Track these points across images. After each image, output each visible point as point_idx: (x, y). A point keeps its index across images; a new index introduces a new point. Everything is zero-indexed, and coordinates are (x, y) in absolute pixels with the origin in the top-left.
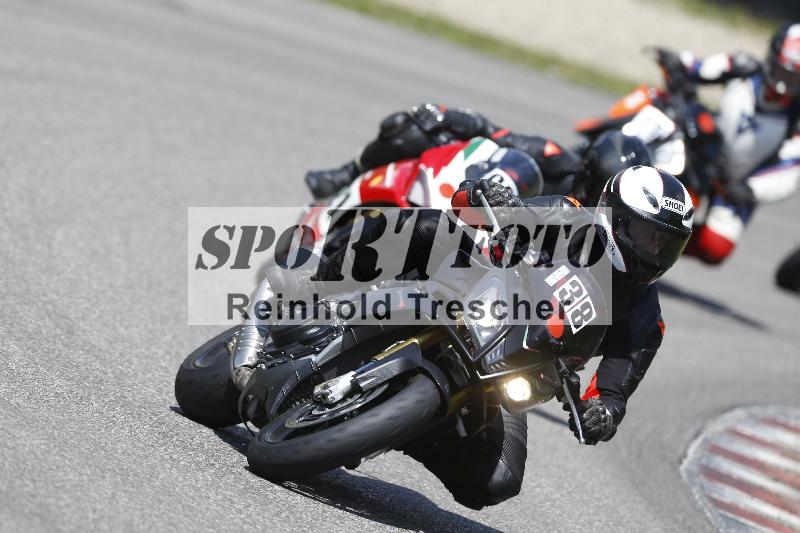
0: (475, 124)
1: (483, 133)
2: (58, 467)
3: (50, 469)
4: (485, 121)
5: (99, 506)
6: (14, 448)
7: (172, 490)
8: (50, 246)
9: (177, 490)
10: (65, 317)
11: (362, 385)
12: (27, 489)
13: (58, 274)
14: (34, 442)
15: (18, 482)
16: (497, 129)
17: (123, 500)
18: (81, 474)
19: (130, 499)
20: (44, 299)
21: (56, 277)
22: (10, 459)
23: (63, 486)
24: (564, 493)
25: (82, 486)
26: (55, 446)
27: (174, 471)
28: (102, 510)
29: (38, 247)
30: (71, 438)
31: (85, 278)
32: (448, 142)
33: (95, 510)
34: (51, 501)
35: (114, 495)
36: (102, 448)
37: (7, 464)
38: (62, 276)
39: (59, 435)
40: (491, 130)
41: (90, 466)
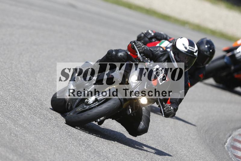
0: (164, 37)
1: (166, 39)
2: (38, 145)
3: (35, 146)
4: (167, 36)
5: (50, 157)
6: (24, 139)
7: (72, 152)
8: (36, 79)
9: (73, 152)
10: (40, 100)
11: (98, 99)
12: (28, 152)
13: (38, 87)
14: (31, 138)
15: (26, 150)
16: (170, 38)
17: (57, 155)
18: (45, 147)
19: (60, 155)
20: (34, 95)
21: (37, 88)
22: (23, 143)
23: (39, 151)
24: (190, 153)
25: (45, 151)
26: (37, 139)
27: (73, 146)
28: (51, 158)
29: (32, 79)
30: (42, 136)
31: (46, 88)
32: (155, 41)
33: (49, 158)
34: (36, 156)
35: (55, 154)
36: (51, 140)
37: (22, 144)
38: (39, 88)
39: (38, 136)
40: (168, 38)
41: (47, 145)
